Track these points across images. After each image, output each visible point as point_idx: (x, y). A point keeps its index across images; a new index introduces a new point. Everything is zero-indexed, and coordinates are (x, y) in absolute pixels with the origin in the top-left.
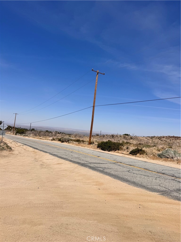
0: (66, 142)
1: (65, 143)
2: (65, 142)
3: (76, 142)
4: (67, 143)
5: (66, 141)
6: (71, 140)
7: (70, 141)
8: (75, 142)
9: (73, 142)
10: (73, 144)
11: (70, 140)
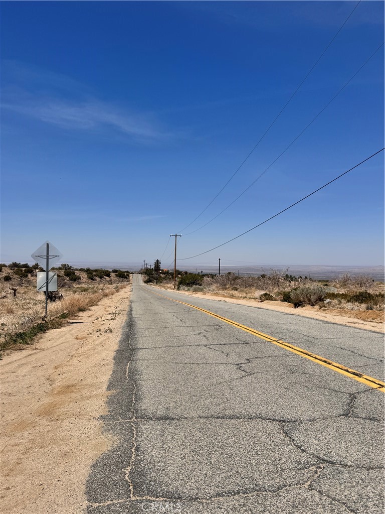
0: (313, 305)
1: (309, 307)
2: (309, 304)
3: (357, 303)
4: (317, 307)
5: (309, 300)
6: (333, 296)
7: (328, 300)
8: (348, 301)
9: (342, 305)
10: (342, 311)
11: (326, 297)
